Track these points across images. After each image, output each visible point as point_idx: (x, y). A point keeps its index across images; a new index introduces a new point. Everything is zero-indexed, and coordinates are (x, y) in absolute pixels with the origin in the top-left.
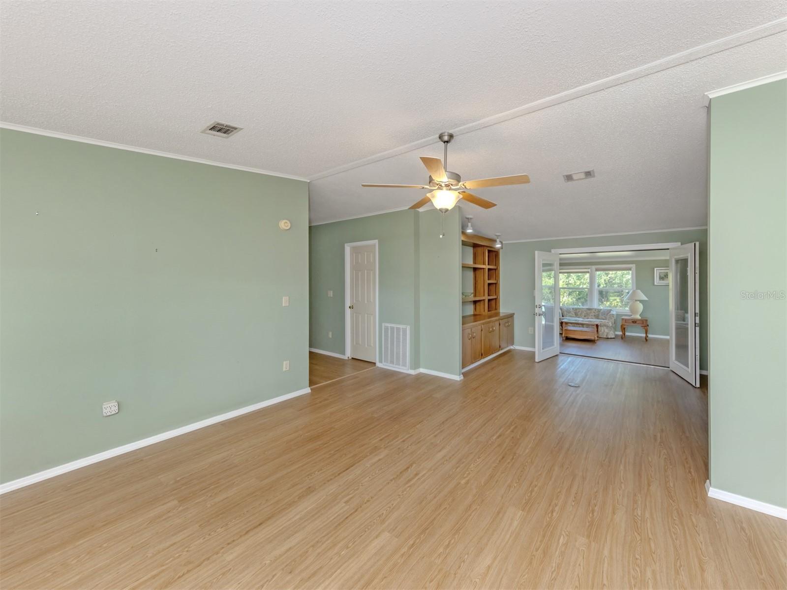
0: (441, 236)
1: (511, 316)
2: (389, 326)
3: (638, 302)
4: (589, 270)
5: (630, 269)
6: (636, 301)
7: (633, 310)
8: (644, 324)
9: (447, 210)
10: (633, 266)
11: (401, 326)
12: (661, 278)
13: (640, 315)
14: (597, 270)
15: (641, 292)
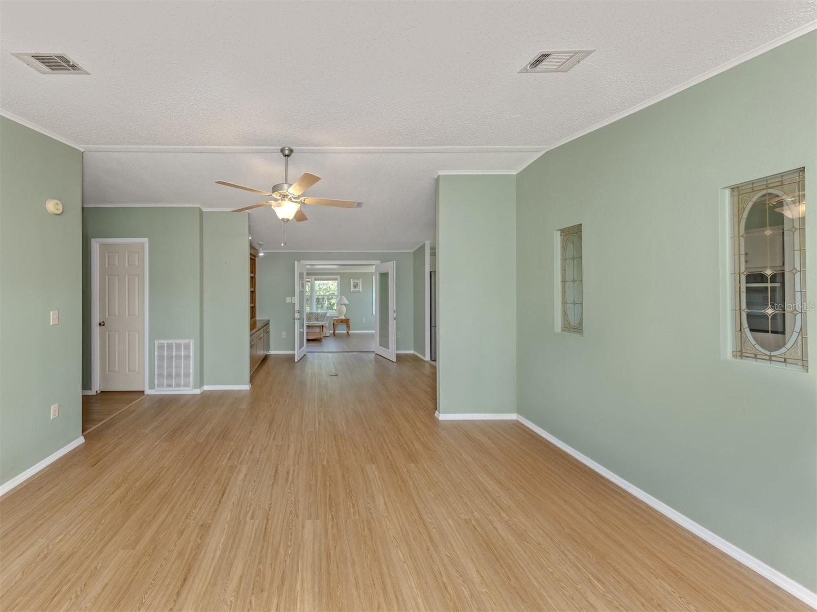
0: (282, 245)
1: (267, 324)
2: (165, 342)
3: (343, 306)
4: (310, 280)
5: (336, 279)
6: (342, 304)
7: (340, 313)
8: (346, 322)
9: (288, 220)
10: (338, 277)
11: (182, 341)
12: (355, 287)
13: (344, 316)
14: (316, 280)
15: (345, 298)
